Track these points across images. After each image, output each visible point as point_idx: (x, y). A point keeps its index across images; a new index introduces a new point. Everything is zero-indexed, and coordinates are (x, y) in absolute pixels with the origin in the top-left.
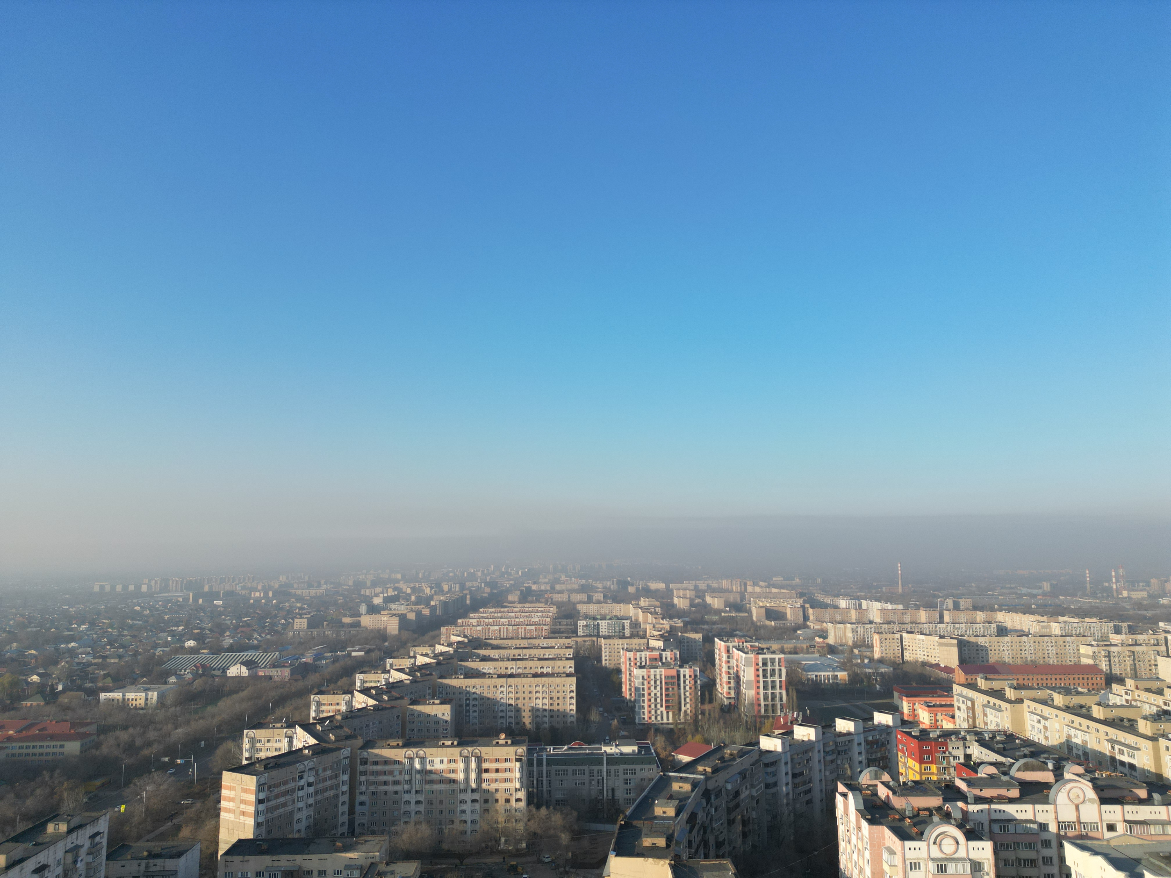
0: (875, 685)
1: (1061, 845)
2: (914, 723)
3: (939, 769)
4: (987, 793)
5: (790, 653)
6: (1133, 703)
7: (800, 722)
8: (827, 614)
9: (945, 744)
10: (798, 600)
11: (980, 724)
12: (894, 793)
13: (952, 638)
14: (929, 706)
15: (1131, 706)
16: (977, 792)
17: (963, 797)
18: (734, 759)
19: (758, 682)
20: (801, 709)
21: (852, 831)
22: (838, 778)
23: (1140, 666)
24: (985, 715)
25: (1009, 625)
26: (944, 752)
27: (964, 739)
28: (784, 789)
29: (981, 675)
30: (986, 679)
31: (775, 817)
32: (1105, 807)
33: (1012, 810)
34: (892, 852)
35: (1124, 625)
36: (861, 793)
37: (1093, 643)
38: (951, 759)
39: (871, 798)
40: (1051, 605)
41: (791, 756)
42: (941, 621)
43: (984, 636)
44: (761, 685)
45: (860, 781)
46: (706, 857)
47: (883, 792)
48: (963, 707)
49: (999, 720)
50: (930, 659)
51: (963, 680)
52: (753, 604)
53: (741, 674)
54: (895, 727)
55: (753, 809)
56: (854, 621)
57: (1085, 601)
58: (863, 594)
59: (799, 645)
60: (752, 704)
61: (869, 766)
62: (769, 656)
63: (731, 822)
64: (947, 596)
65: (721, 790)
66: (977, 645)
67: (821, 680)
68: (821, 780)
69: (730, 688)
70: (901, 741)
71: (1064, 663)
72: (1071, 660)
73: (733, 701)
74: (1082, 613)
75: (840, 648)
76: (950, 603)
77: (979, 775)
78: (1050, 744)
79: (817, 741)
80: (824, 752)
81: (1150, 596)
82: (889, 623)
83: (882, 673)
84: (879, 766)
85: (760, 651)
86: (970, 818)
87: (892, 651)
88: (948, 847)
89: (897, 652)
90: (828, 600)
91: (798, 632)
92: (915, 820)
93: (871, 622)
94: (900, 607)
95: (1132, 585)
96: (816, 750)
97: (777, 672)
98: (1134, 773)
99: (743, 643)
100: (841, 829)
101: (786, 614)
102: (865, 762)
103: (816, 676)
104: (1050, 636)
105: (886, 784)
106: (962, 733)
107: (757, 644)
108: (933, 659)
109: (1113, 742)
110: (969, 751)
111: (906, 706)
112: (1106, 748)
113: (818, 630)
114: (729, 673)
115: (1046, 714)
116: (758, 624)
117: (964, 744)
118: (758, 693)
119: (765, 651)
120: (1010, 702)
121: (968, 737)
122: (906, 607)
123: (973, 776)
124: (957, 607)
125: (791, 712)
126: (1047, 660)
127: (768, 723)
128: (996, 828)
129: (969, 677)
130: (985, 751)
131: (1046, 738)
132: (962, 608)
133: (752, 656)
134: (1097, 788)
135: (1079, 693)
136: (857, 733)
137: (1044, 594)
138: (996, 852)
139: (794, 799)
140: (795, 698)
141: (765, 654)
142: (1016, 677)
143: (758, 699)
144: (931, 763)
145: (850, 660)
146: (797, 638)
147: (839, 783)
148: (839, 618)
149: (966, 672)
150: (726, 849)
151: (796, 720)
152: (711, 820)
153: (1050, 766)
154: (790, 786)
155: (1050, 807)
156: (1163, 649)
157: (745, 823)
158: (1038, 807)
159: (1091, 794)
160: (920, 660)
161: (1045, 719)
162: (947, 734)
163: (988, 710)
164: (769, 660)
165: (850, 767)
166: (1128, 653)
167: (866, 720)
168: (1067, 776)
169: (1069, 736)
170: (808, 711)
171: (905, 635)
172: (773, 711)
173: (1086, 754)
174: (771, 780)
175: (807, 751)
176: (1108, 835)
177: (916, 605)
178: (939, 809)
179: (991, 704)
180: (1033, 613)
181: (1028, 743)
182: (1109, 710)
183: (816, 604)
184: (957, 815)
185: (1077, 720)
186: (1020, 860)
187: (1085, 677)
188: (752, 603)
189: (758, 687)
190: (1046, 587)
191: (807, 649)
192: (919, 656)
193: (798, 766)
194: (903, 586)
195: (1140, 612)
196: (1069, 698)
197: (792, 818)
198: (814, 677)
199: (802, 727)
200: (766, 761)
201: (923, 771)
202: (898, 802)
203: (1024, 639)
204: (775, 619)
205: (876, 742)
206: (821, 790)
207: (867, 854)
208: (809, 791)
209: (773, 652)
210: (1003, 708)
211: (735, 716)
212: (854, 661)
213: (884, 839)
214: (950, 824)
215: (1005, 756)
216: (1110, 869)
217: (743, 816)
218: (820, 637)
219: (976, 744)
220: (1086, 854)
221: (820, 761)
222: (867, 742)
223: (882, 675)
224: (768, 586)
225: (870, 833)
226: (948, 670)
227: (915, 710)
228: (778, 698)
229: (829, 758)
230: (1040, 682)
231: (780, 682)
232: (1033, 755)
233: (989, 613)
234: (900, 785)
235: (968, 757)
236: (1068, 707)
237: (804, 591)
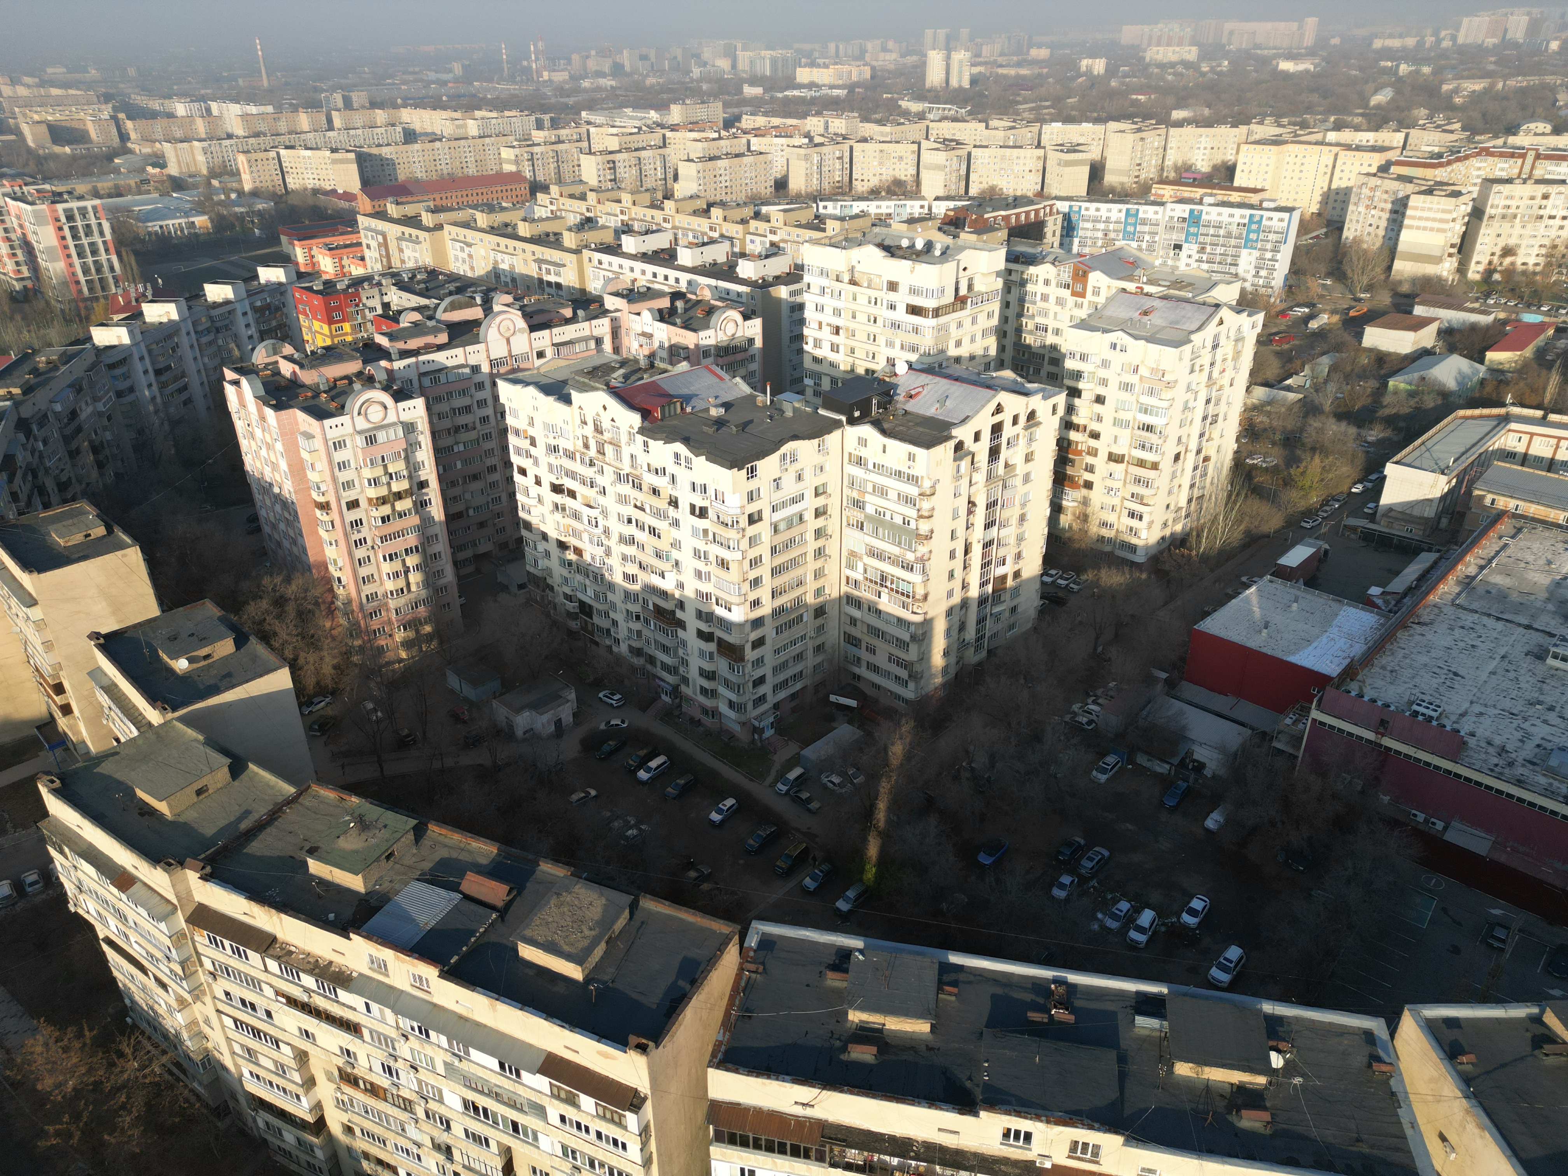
0: (252, 229)
1: (494, 384)
2: (314, 274)
3: (353, 327)
4: (413, 344)
5: (110, 196)
6: (558, 214)
7: (150, 298)
8: (158, 127)
9: (357, 294)
10: (103, 107)
11: (396, 263)
12: (302, 366)
13: (348, 151)
14: (330, 249)
15: (556, 218)
16: (401, 345)
17: (386, 355)
18: (56, 368)
19: (66, 247)
20: (147, 278)
21: (254, 423)
22: (223, 363)
23: (565, 168)
24: (401, 250)
25: (417, 126)
26: (357, 305)
27: (379, 284)
28: (147, 393)
29: (390, 199)
30: (398, 204)
31: (141, 432)
32: (535, 335)
33: (441, 358)
34: (309, 436)
35: (547, 117)
36: (258, 375)
37: (515, 143)
38: (367, 311)
39: (271, 379)
40: (464, 96)
41: (147, 347)
42: (331, 128)
43: (388, 145)
44: (73, 251)
45: (254, 360)
46: (47, 506)
47: (287, 369)
48: (374, 244)
49: (417, 255)
50: (322, 183)
51: (369, 209)
52: (20, 119)
53: (32, 238)
54: (290, 283)
55: (105, 429)
56: (204, 136)
57: (504, 88)
58: (209, 91)
59: (123, 182)
60: (65, 284)
61: (263, 340)
62: (74, 205)
63: (73, 454)
64: (333, 89)
65: (45, 416)
66: (380, 158)
67: (169, 233)
68: (199, 371)
69: (17, 264)
70: (301, 301)
71: (485, 173)
72: (491, 168)
73: (29, 284)
74: (500, 105)
75: (190, 180)
76: (338, 98)
77: (402, 325)
78: (477, 274)
79: (183, 320)
80: (196, 332)
81: (573, 78)
82: (257, 135)
83: (259, 211)
84: (276, 338)
85: (57, 198)
86: (397, 376)
87: (269, 179)
88: (375, 414)
89: (276, 178)
90: (155, 105)
91: (116, 161)
92: (333, 393)
93: (230, 136)
94: (270, 109)
95: (552, 63)
96: (184, 332)
97: (95, 229)
98: (560, 293)
99: (20, 186)
100: (240, 426)
101: (87, 132)
102: (256, 336)
103: (161, 227)
104: (467, 138)
105: (289, 359)
106: (376, 278)
107: (47, 187)
108: (327, 183)
109: (540, 261)
110: (386, 299)
111: (300, 254)
112: (532, 270)
113: (149, 155)
114: (9, 239)
115: (469, 240)
116: (41, 152)
117: (380, 291)
118: (71, 265)
119: (66, 196)
120: (428, 229)
121: (384, 282)
122: (279, 109)
123: (395, 327)
124: (348, 104)
125: (133, 285)
126: (465, 170)
127: (99, 308)
128: (426, 382)
129: (377, 203)
130: (405, 295)
131: (472, 268)
132: (355, 105)
133: (44, 207)
134: (527, 315)
135: (503, 209)
136: (239, 300)
137: (456, 80)
138: (428, 408)
139: (164, 403)
140: (134, 264)
141: (66, 201)
142: (432, 197)
143: (74, 274)
144: (343, 321)
145: (209, 198)
146: (117, 171)
147: (225, 370)
148: (179, 134)
149: (372, 198)
150: (77, 488)
151: (144, 295)
152: (41, 457)
153: (478, 300)
154: (155, 388)
155: (481, 347)
156: (585, 144)
157: (95, 449)
158: (469, 348)
159: (521, 324)
160: (310, 187)
161: (469, 245)
162: (358, 282)
163: (404, 244)
164: (76, 211)
165: (238, 346)
166: (551, 154)
167: (246, 280)
168: (496, 308)
169: (496, 262)
170: (160, 281)
171: (283, 152)
172: (103, 289)
173: (514, 280)
174: (123, 385)
175: (170, 336)
176: (538, 363)
177: (291, 105)
178: (359, 374)
179: (407, 236)
180: (444, 108)
181: (453, 278)
182: (535, 225)
183: (135, 113)
184: (381, 376)
185: (503, 241)
186: (454, 410)
187: (509, 188)
188: (19, 116)
189: (69, 256)
190: (458, 68)
191: (138, 186)
192: (307, 181)
193: (161, 359)
194: (268, 77)
195: (562, 100)
196: (493, 216)
197: (167, 427)
198: (157, 228)
199: (155, 305)
200: (110, 361)
201: (334, 333)
202: (308, 377)
203: (437, 144)
204: (69, 143)
205: (268, 307)
206: (202, 384)
207: (279, 446)
208: (185, 388)
209: (81, 198)
210: (421, 239)
211: (40, 305)
212: (215, 198)
213: (297, 424)
214: (375, 388)
215: (429, 297)
216: (541, 396)
217: (91, 442)
218: (154, 165)
219: (394, 288)
220: (518, 387)
221: (192, 346)
222: (255, 309)
223: (260, 213)
224: (42, 84)
225: (278, 421)
226: (348, 196)
227: (313, 257)
228: (106, 268)
229: (204, 340)
230: (460, 200)
231: (104, 242)
232: (459, 291)
233: (392, 111)
234: (307, 356)
235: (386, 306)
236: (492, 228)
237: (111, 91)
